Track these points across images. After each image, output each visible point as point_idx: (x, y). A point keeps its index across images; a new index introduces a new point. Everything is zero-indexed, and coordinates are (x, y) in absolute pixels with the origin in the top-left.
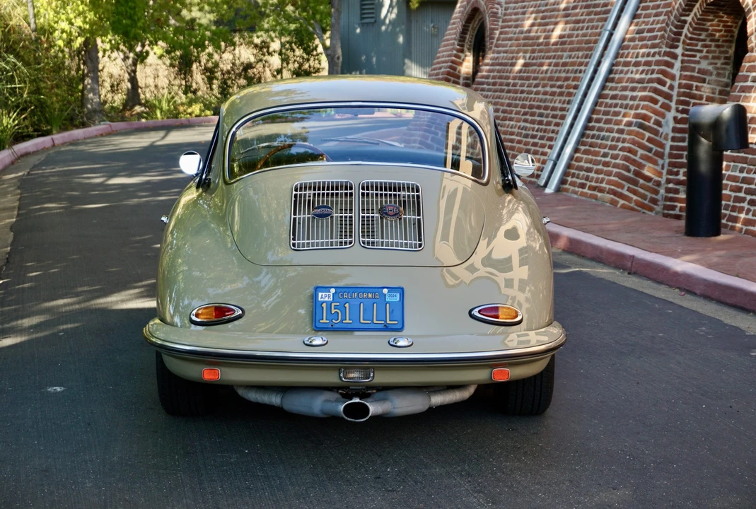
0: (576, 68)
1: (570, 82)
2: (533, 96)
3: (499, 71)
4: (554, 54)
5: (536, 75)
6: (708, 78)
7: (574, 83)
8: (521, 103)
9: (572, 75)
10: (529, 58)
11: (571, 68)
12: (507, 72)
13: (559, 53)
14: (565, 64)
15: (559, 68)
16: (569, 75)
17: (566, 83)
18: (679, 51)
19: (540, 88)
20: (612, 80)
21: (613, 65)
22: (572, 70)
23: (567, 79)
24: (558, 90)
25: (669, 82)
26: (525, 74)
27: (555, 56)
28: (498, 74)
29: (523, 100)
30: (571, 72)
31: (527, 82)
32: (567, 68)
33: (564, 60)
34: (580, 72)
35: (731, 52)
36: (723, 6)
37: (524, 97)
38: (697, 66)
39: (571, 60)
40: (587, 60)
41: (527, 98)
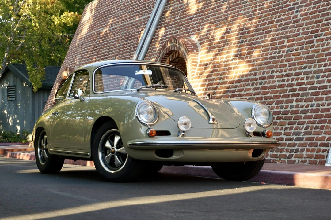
36: (178, 63)
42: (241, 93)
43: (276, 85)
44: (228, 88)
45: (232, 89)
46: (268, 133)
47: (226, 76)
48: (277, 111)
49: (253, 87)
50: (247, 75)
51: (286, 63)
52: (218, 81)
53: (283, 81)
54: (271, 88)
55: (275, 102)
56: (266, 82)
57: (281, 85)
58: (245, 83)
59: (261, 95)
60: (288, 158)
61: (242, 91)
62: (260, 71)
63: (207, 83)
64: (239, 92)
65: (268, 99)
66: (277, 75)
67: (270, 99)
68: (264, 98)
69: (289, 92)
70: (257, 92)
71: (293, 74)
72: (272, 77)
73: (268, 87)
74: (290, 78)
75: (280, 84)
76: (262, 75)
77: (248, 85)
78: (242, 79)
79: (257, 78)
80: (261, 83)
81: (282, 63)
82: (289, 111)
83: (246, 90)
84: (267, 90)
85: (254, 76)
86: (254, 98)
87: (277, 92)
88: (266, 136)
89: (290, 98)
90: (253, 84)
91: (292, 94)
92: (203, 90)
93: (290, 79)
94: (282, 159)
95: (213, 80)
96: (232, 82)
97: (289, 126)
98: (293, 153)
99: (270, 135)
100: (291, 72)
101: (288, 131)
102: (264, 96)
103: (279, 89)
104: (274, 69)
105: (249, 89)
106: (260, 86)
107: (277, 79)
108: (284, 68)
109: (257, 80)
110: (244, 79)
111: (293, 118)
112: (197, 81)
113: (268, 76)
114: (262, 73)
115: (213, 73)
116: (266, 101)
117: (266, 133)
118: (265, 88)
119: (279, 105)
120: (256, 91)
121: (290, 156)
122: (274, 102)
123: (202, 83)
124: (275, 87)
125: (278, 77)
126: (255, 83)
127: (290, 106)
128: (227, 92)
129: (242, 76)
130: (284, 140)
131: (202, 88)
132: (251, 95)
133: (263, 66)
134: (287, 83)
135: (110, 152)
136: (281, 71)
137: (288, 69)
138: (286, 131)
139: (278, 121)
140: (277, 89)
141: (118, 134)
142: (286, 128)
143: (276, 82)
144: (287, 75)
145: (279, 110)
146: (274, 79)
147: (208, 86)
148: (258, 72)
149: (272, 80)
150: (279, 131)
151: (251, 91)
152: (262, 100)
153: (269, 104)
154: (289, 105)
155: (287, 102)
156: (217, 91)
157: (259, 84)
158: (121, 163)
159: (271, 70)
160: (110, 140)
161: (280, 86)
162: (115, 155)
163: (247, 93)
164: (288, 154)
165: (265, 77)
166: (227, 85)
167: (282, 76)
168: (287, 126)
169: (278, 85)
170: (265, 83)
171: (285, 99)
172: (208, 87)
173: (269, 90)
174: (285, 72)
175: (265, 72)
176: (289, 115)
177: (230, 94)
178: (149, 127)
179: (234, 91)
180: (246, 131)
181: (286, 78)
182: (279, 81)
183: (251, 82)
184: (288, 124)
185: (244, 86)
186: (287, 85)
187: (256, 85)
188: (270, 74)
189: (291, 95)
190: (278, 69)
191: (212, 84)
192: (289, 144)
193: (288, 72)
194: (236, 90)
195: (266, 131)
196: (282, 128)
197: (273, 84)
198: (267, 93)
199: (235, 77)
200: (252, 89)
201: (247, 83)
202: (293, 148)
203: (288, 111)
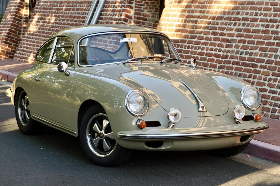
0: (83, 12)
1: (81, 19)
2: (62, 25)
3: (43, 12)
4: (72, 4)
5: (63, 15)
6: (147, 18)
7: (82, 20)
8: (56, 29)
9: (82, 15)
10: (59, 6)
11: (81, 12)
12: (48, 13)
13: (75, 4)
14: (78, 10)
15: (75, 12)
16: (80, 15)
17: (78, 19)
18: (133, 5)
19: (65, 22)
20: (102, 19)
21: (102, 11)
22: (82, 13)
23: (79, 17)
24: (75, 23)
25: (129, 20)
26: (58, 14)
27: (73, 5)
28: (43, 14)
29: (57, 28)
30: (81, 14)
31: (59, 18)
32: (79, 12)
33: (77, 8)
34: (86, 14)
35: (158, 6)
37: (57, 26)
38: (142, 13)
39: (81, 8)
40: (89, 8)
41: (59, 26)
42: (222, 31)
43: (260, 30)
44: (209, 23)
45: (213, 26)
46: (256, 117)
47: (206, 10)
48: (261, 59)
49: (235, 28)
50: (229, 13)
51: (270, 7)
52: (198, 14)
53: (268, 26)
54: (254, 31)
55: (259, 48)
56: (250, 24)
57: (266, 30)
58: (227, 21)
59: (243, 37)
60: (272, 112)
61: (224, 30)
62: (243, 11)
63: (186, 14)
64: (221, 30)
65: (251, 44)
66: (261, 19)
67: (254, 44)
68: (247, 41)
69: (273, 40)
70: (240, 34)
71: (278, 21)
72: (255, 20)
73: (251, 30)
74: (275, 24)
75: (264, 29)
76: (245, 16)
77: (230, 24)
78: (224, 17)
79: (240, 19)
80: (244, 25)
81: (267, 6)
82: (274, 61)
83: (228, 29)
84: (250, 34)
85: (236, 15)
86: (237, 40)
87: (261, 37)
88: (254, 119)
89: (274, 47)
90: (235, 24)
91: (277, 42)
92: (182, 22)
93: (274, 26)
94: (265, 112)
95: (193, 11)
96: (214, 18)
97: (273, 77)
98: (277, 108)
99: (258, 119)
100: (276, 18)
101: (272, 82)
102: (247, 39)
103: (263, 35)
104: (258, 11)
105: (231, 29)
106: (243, 28)
107: (261, 23)
108: (269, 12)
109: (239, 20)
110: (226, 16)
111: (277, 69)
112: (175, 11)
113: (251, 18)
114: (245, 13)
115: (193, 4)
116: (249, 45)
117: (254, 117)
118: (248, 31)
119: (263, 52)
120: (238, 33)
121: (274, 111)
122: (257, 48)
123: (181, 13)
124: (258, 31)
125: (262, 20)
126: (238, 23)
127: (275, 56)
128: (207, 28)
129: (224, 13)
130: (268, 91)
131: (181, 19)
132: (233, 36)
133: (246, 5)
134: (271, 30)
135: (98, 136)
136: (265, 15)
137: (272, 13)
138: (270, 82)
139: (262, 70)
140: (260, 34)
141: (107, 119)
142: (270, 80)
143: (260, 26)
144: (271, 21)
145: (262, 58)
146: (258, 23)
147: (187, 17)
148: (241, 11)
149: (255, 23)
150: (262, 81)
151: (233, 32)
152: (245, 43)
153: (252, 49)
154: (273, 55)
155: (271, 50)
156: (197, 25)
157: (241, 25)
158: (109, 148)
159: (255, 12)
160: (98, 123)
161: (264, 32)
162: (103, 139)
163: (229, 33)
164: (271, 108)
165: (249, 18)
166: (208, 20)
167: (267, 21)
168: (271, 77)
169: (262, 30)
170: (248, 25)
171: (269, 47)
172: (188, 19)
173: (253, 34)
174: (269, 16)
175: (248, 12)
176: (273, 65)
177: (211, 31)
178: (139, 118)
179: (215, 28)
180: (235, 118)
181: (271, 24)
182: (263, 26)
183: (234, 22)
184: (272, 75)
185: (226, 24)
186: (272, 31)
187: (239, 25)
188: (253, 16)
189: (275, 44)
190: (262, 12)
191: (191, 17)
192: (273, 97)
193: (272, 17)
194: (217, 27)
195: (255, 115)
196: (266, 78)
197: (256, 28)
198: (250, 37)
199: (216, 13)
200: (234, 29)
201: (229, 22)
202: (276, 102)
203: (272, 61)
